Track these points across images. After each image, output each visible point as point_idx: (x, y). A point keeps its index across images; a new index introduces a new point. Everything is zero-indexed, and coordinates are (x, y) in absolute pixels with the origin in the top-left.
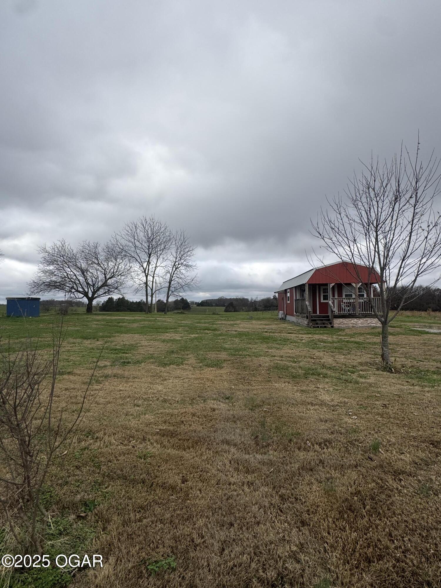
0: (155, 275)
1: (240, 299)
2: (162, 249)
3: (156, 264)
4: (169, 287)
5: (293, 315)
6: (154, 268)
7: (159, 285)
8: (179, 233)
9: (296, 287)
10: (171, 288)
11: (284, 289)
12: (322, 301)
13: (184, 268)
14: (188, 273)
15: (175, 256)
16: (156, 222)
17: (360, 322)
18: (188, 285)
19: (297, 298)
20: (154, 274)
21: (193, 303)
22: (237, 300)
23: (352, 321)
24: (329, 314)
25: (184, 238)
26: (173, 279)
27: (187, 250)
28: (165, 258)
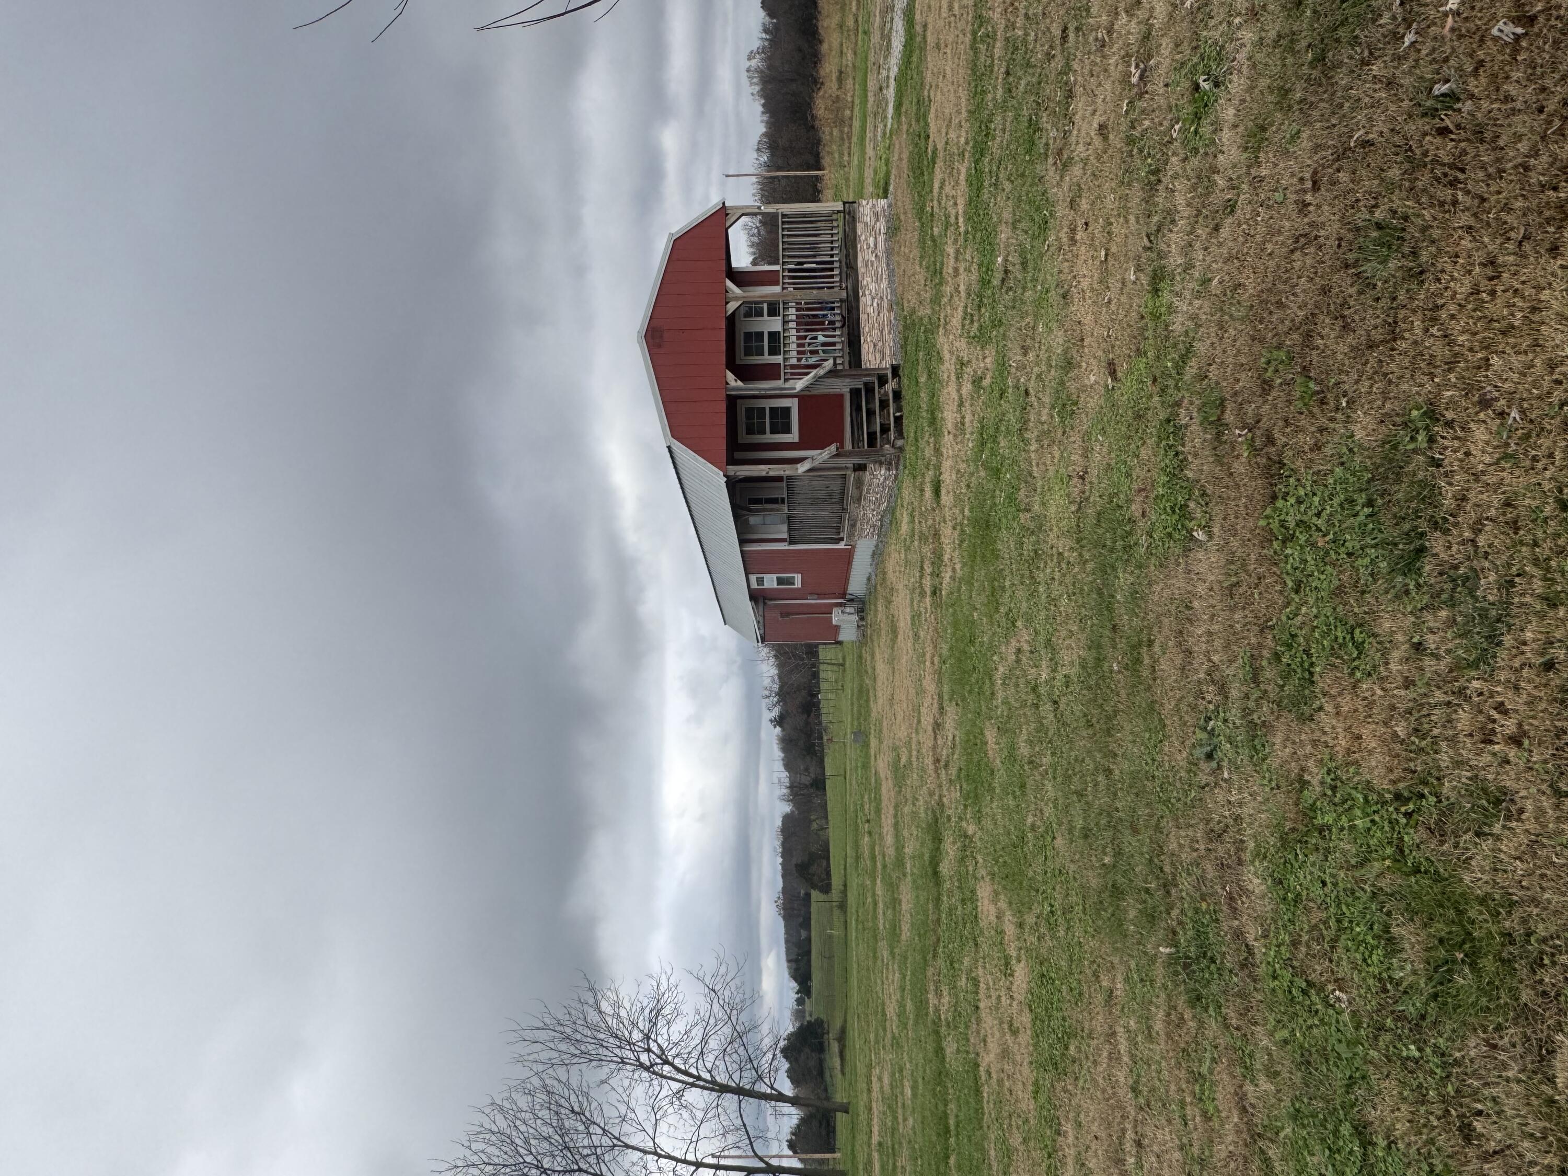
0: (690, 1157)
1: (783, 844)
2: (581, 1128)
3: (645, 1152)
4: (739, 1091)
5: (847, 557)
6: (663, 1161)
7: (731, 1139)
8: (522, 1049)
9: (742, 542)
10: (746, 1084)
11: (748, 605)
12: (794, 437)
13: (664, 1031)
14: (685, 1008)
15: (613, 1066)
16: (468, 1153)
17: (872, 286)
18: (732, 1010)
19: (785, 536)
20: (685, 1162)
21: (799, 1014)
22: (787, 853)
23: (870, 310)
24: (846, 391)
25: (546, 1028)
26: (708, 1077)
27: (593, 1017)
28: (623, 1109)
